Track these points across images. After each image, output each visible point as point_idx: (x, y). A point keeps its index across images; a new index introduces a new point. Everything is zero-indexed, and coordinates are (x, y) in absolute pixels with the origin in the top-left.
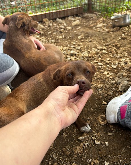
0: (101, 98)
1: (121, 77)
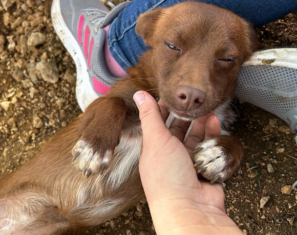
1: (23, 74)
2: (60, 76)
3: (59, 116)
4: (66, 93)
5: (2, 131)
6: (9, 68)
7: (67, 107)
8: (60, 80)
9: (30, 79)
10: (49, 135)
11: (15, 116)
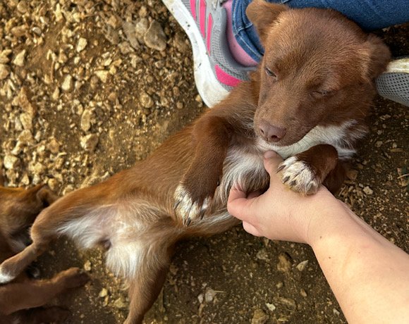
0: (184, 104)
1: (119, 35)
2: (168, 42)
3: (173, 94)
4: (178, 65)
5: (103, 107)
6: (99, 25)
7: (181, 83)
8: (168, 46)
9: (129, 42)
10: (162, 118)
11: (117, 91)
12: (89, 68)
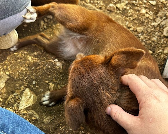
1: (163, 17)
6: (163, 9)
7: (153, 44)
9: (162, 22)
11: (138, 18)
12: (143, 7)
